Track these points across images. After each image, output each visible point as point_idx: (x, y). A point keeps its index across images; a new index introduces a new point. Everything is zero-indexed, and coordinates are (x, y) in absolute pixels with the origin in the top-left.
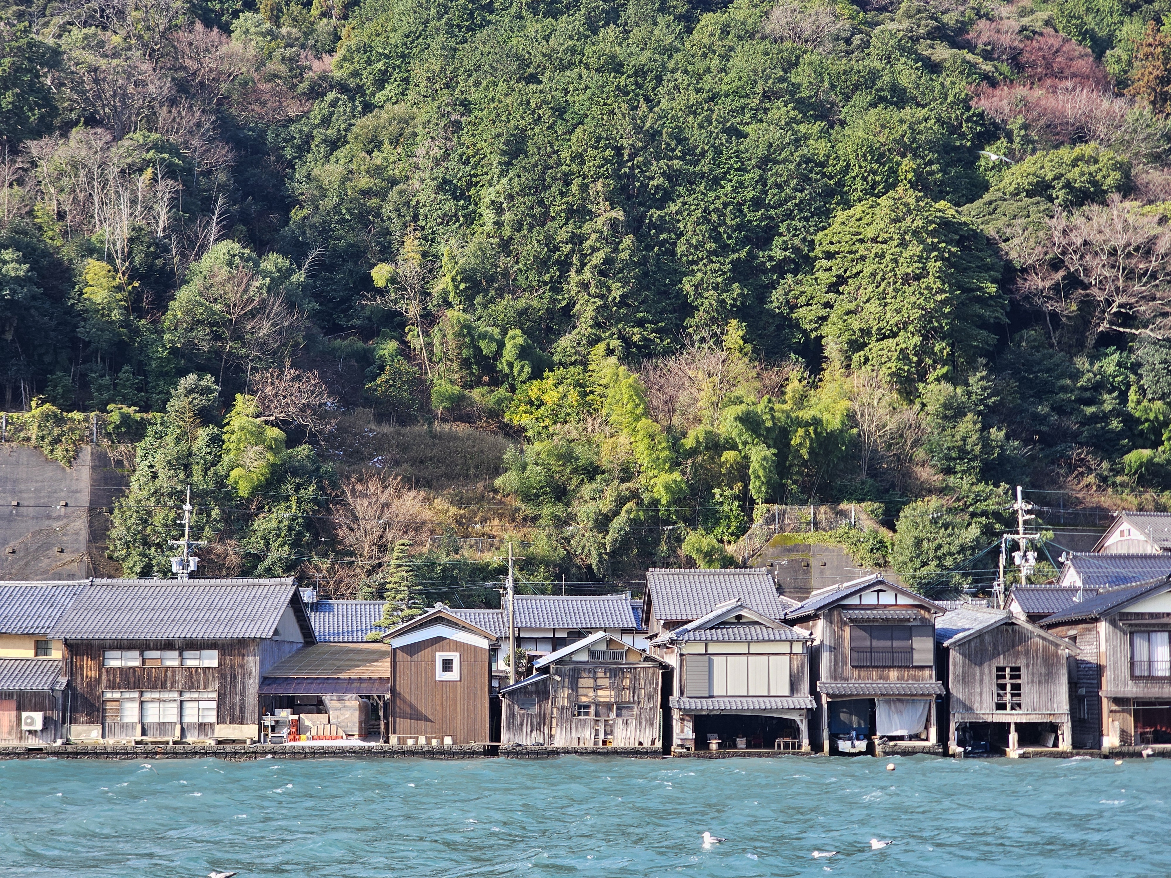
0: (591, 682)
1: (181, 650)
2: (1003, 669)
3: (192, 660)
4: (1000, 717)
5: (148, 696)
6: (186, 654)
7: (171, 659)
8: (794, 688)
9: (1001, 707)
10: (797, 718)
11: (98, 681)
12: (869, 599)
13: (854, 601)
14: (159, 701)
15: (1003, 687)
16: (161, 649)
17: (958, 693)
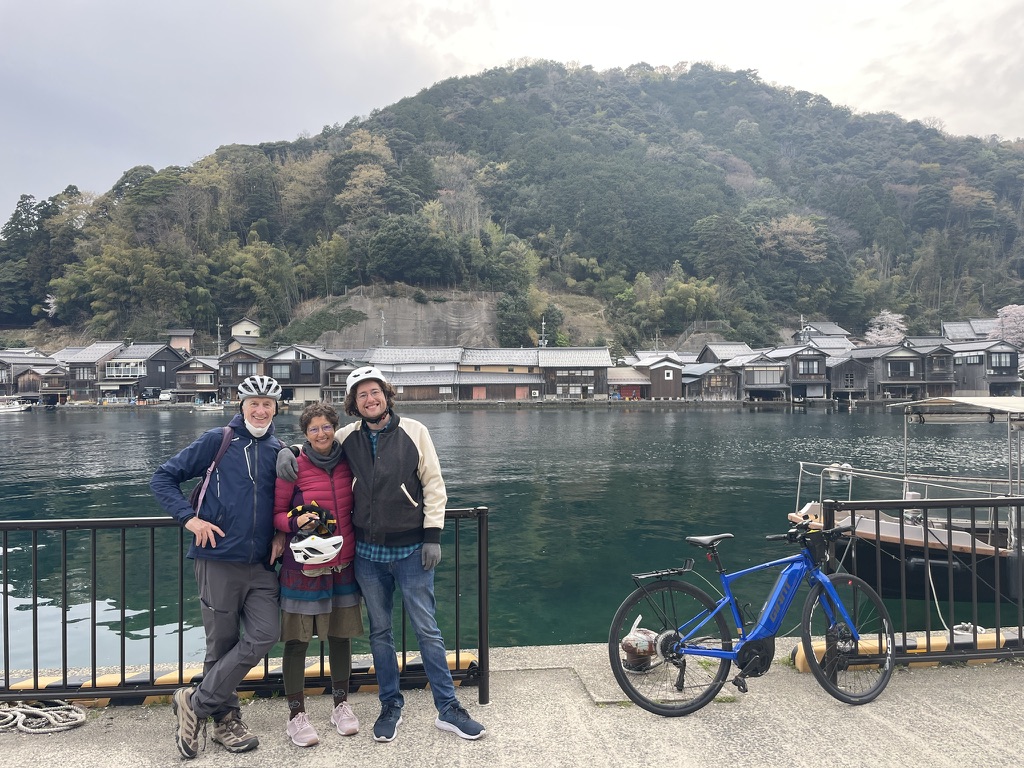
0: (715, 380)
1: (581, 371)
2: (847, 375)
3: (585, 373)
4: (847, 390)
5: (571, 385)
7: (578, 373)
8: (782, 381)
9: (847, 387)
10: (782, 391)
11: (554, 381)
13: (801, 353)
14: (575, 387)
15: (847, 381)
16: (575, 370)
17: (833, 383)
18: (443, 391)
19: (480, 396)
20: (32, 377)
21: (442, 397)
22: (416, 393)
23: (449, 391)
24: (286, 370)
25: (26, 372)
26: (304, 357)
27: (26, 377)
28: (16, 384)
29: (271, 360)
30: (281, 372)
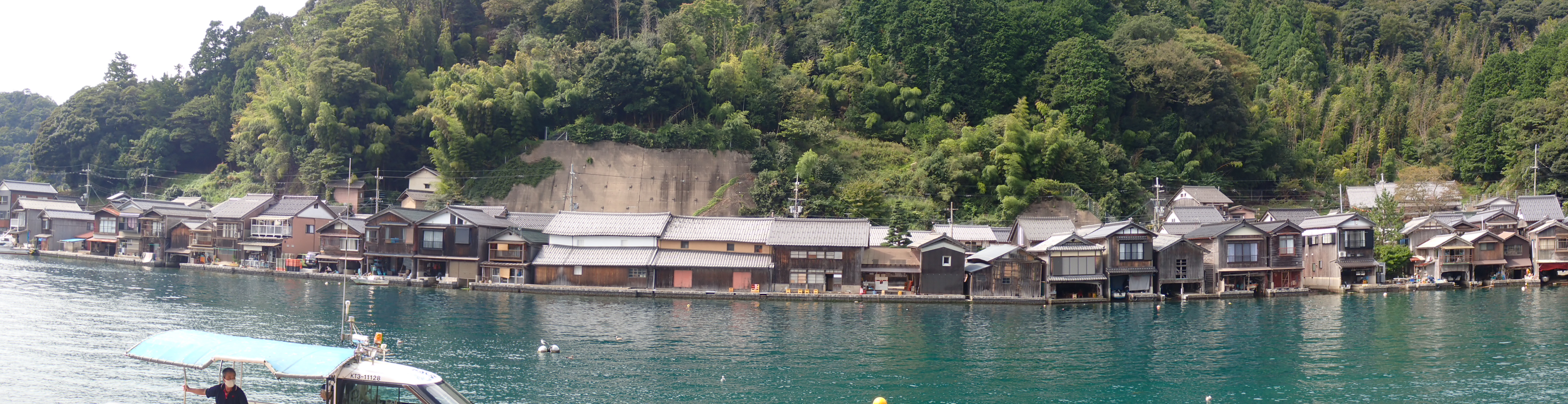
0: (1010, 268)
1: (825, 251)
2: (1178, 261)
3: (830, 256)
4: (1177, 281)
5: (810, 271)
6: (828, 253)
7: (821, 255)
8: (1097, 271)
9: (1178, 277)
10: (1097, 284)
11: (788, 264)
12: (1127, 232)
13: (1121, 233)
14: (815, 273)
15: (1179, 268)
16: (817, 251)
17: (1162, 271)
18: (635, 274)
19: (683, 284)
23: (643, 274)
24: (439, 238)
25: (178, 226)
26: (460, 221)
29: (422, 224)
30: (434, 239)
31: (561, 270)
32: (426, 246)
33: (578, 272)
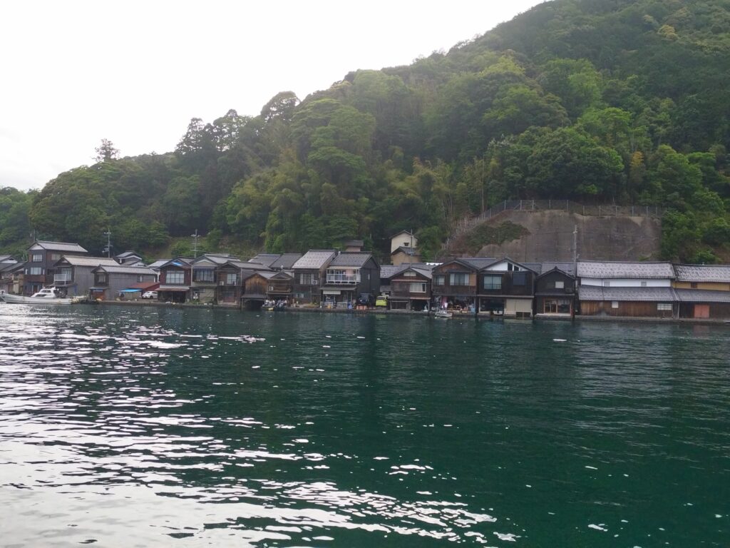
18: (661, 307)
19: (702, 314)
20: (258, 280)
21: (661, 313)
22: (632, 309)
23: (669, 308)
24: (497, 282)
25: (253, 276)
26: (516, 269)
27: (253, 280)
28: (243, 287)
29: (484, 271)
30: (493, 283)
31: (601, 304)
32: (485, 287)
33: (615, 306)
